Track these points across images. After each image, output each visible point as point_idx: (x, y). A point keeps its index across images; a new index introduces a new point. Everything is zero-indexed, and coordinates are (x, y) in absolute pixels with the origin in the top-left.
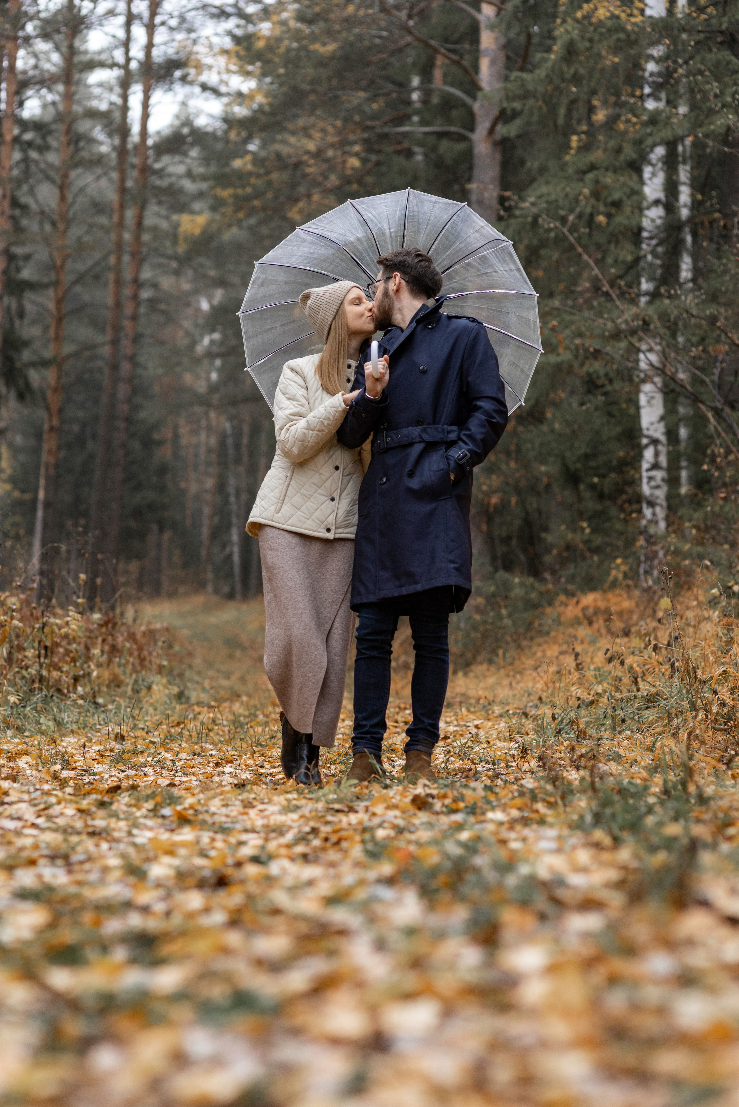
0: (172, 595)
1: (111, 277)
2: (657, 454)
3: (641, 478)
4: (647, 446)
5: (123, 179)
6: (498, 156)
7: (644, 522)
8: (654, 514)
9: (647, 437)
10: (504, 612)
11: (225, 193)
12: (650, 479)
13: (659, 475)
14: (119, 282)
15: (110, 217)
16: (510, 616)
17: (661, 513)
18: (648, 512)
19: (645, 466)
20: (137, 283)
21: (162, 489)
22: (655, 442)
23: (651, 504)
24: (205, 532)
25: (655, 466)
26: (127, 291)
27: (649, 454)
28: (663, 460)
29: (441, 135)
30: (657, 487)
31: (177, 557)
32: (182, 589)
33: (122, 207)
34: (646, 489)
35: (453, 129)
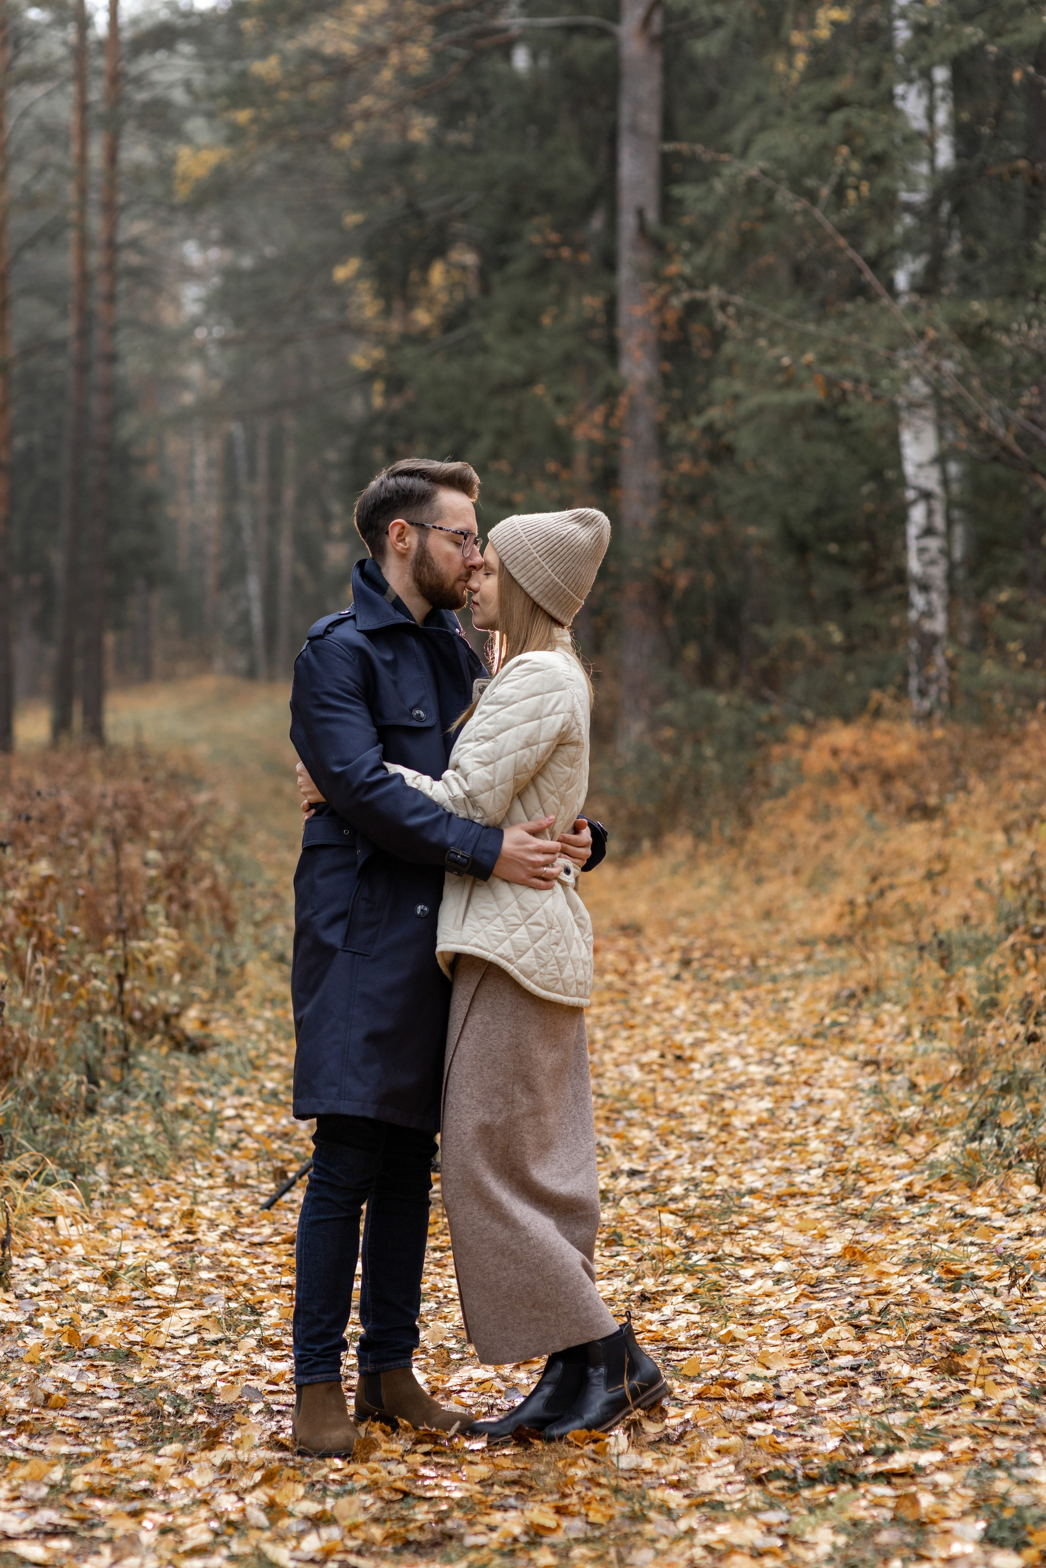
0: (169, 677)
1: (72, 235)
2: (930, 513)
3: (905, 547)
4: (914, 502)
5: (83, 91)
6: (657, 58)
7: (913, 615)
8: (929, 603)
9: (915, 488)
10: (709, 751)
11: (243, 116)
12: (922, 551)
13: (934, 544)
14: (84, 243)
15: (66, 146)
16: (719, 757)
17: (938, 600)
18: (918, 599)
19: (913, 530)
20: (112, 246)
21: (149, 527)
22: (926, 495)
23: (925, 587)
24: (210, 580)
25: (928, 531)
26: (96, 259)
27: (918, 514)
28: (939, 522)
29: (571, 30)
30: (932, 562)
31: (172, 622)
32: (183, 667)
33: (84, 134)
34: (914, 565)
35: (590, 20)
